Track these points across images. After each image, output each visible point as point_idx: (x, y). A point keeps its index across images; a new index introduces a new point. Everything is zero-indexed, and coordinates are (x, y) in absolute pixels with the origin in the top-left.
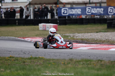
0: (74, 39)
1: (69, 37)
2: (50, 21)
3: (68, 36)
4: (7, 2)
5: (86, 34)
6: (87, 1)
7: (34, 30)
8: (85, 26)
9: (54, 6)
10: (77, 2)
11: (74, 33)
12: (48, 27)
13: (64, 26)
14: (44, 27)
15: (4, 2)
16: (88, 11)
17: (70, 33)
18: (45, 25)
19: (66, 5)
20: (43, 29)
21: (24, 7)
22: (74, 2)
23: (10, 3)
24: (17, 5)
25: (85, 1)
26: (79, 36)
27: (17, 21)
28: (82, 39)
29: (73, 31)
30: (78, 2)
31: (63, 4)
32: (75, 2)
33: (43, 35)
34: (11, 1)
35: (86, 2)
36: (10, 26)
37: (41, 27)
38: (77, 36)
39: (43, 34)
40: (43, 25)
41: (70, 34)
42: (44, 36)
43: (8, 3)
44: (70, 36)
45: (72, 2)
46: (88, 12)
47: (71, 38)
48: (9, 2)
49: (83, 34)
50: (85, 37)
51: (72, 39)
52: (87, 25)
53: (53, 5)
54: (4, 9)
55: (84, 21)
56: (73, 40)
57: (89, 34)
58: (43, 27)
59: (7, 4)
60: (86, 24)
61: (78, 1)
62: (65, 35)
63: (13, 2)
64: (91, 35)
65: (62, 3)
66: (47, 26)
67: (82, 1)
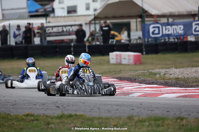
0: (164, 79)
1: (158, 76)
2: (129, 48)
3: (155, 74)
4: (60, 15)
5: (189, 68)
6: (194, 11)
7: (100, 64)
8: (190, 55)
9: (140, 21)
10: (177, 14)
11: (169, 68)
12: (125, 59)
13: (154, 56)
14: (119, 58)
15: (54, 15)
16: (196, 28)
17: (163, 68)
18: (121, 55)
19: (158, 19)
20: (117, 61)
21: (86, 24)
22: (173, 14)
23: (65, 17)
24: (75, 21)
25: (191, 12)
26: (176, 72)
27: (72, 49)
28: (178, 79)
29: (168, 65)
30: (179, 14)
31: (152, 18)
32: (175, 12)
33: (113, 73)
34: (65, 14)
35: (193, 13)
36: (60, 58)
37: (113, 59)
38: (171, 73)
39: (114, 71)
40: (117, 55)
41: (160, 70)
42: (115, 74)
43: (61, 17)
44: (160, 74)
45: (169, 14)
46: (195, 31)
47: (160, 77)
48: (63, 15)
49: (183, 69)
50: (184, 74)
51: (162, 79)
52: (194, 54)
53: (136, 19)
54: (51, 29)
55: (189, 47)
56: (161, 81)
57: (194, 69)
58: (117, 59)
59: (59, 19)
60: (192, 52)
61: (179, 12)
62: (152, 72)
63: (69, 15)
64: (195, 72)
65: (151, 16)
66: (122, 57)
67: (187, 12)
